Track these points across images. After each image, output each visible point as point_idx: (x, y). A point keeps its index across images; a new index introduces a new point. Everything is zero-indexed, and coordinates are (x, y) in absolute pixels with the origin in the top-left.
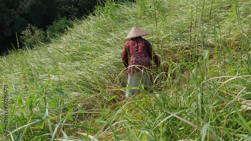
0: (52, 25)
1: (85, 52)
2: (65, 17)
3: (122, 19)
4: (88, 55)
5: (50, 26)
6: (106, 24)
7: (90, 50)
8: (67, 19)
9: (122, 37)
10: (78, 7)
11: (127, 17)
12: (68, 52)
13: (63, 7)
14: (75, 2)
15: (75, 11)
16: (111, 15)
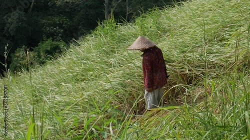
0: (37, 46)
1: (88, 73)
2: (51, 39)
3: (122, 40)
4: (92, 75)
5: (36, 47)
6: (106, 45)
7: (93, 70)
8: (53, 41)
9: (126, 57)
10: (63, 28)
11: (127, 38)
12: (71, 73)
13: (48, 29)
14: (60, 23)
15: (60, 33)
16: (112, 36)
